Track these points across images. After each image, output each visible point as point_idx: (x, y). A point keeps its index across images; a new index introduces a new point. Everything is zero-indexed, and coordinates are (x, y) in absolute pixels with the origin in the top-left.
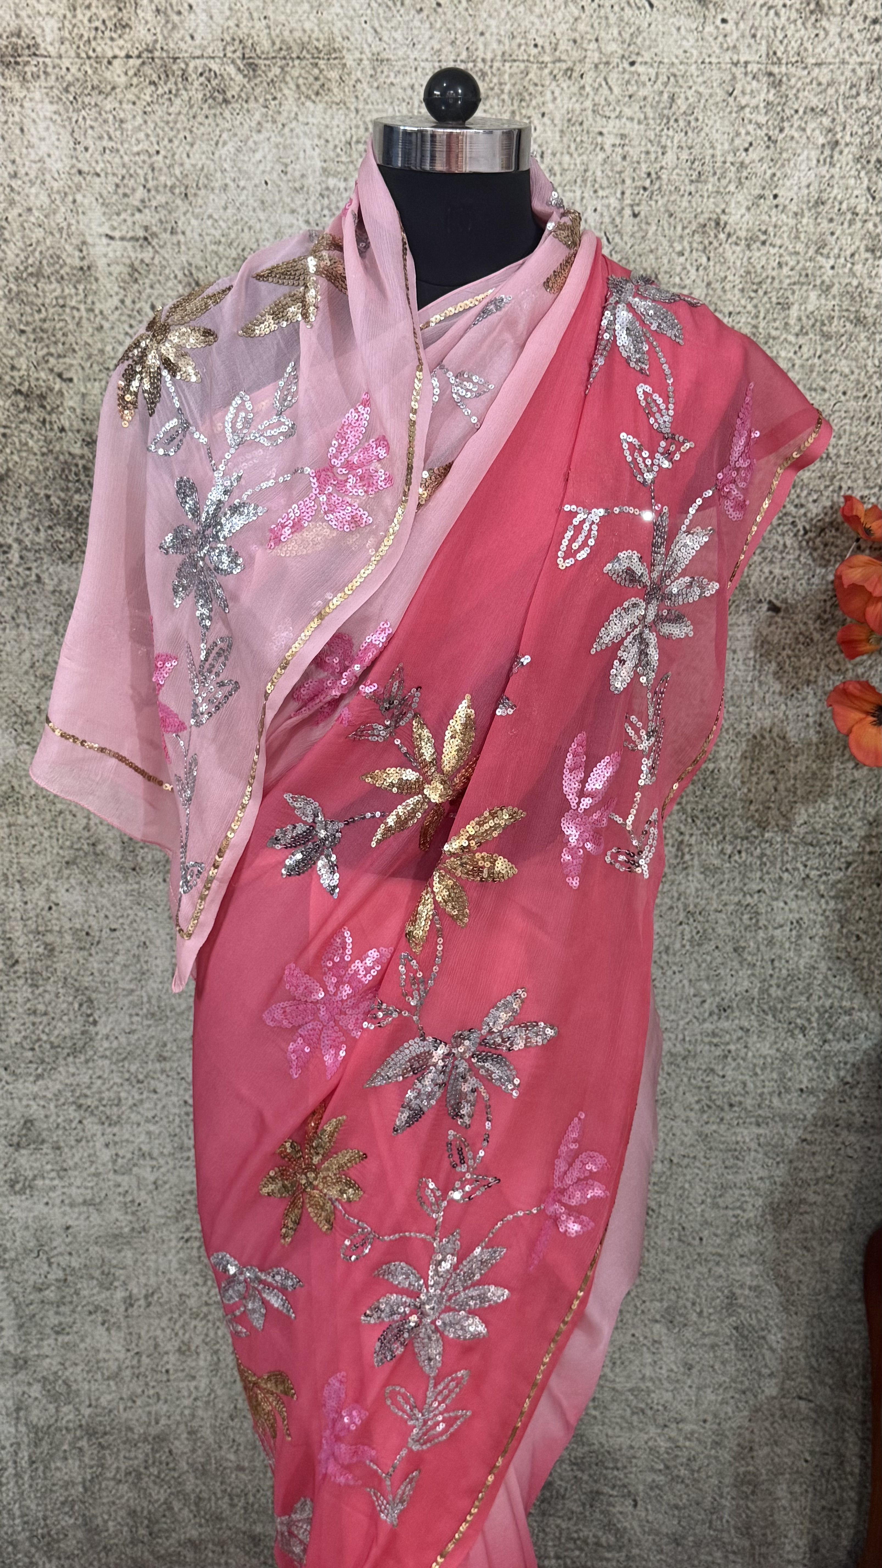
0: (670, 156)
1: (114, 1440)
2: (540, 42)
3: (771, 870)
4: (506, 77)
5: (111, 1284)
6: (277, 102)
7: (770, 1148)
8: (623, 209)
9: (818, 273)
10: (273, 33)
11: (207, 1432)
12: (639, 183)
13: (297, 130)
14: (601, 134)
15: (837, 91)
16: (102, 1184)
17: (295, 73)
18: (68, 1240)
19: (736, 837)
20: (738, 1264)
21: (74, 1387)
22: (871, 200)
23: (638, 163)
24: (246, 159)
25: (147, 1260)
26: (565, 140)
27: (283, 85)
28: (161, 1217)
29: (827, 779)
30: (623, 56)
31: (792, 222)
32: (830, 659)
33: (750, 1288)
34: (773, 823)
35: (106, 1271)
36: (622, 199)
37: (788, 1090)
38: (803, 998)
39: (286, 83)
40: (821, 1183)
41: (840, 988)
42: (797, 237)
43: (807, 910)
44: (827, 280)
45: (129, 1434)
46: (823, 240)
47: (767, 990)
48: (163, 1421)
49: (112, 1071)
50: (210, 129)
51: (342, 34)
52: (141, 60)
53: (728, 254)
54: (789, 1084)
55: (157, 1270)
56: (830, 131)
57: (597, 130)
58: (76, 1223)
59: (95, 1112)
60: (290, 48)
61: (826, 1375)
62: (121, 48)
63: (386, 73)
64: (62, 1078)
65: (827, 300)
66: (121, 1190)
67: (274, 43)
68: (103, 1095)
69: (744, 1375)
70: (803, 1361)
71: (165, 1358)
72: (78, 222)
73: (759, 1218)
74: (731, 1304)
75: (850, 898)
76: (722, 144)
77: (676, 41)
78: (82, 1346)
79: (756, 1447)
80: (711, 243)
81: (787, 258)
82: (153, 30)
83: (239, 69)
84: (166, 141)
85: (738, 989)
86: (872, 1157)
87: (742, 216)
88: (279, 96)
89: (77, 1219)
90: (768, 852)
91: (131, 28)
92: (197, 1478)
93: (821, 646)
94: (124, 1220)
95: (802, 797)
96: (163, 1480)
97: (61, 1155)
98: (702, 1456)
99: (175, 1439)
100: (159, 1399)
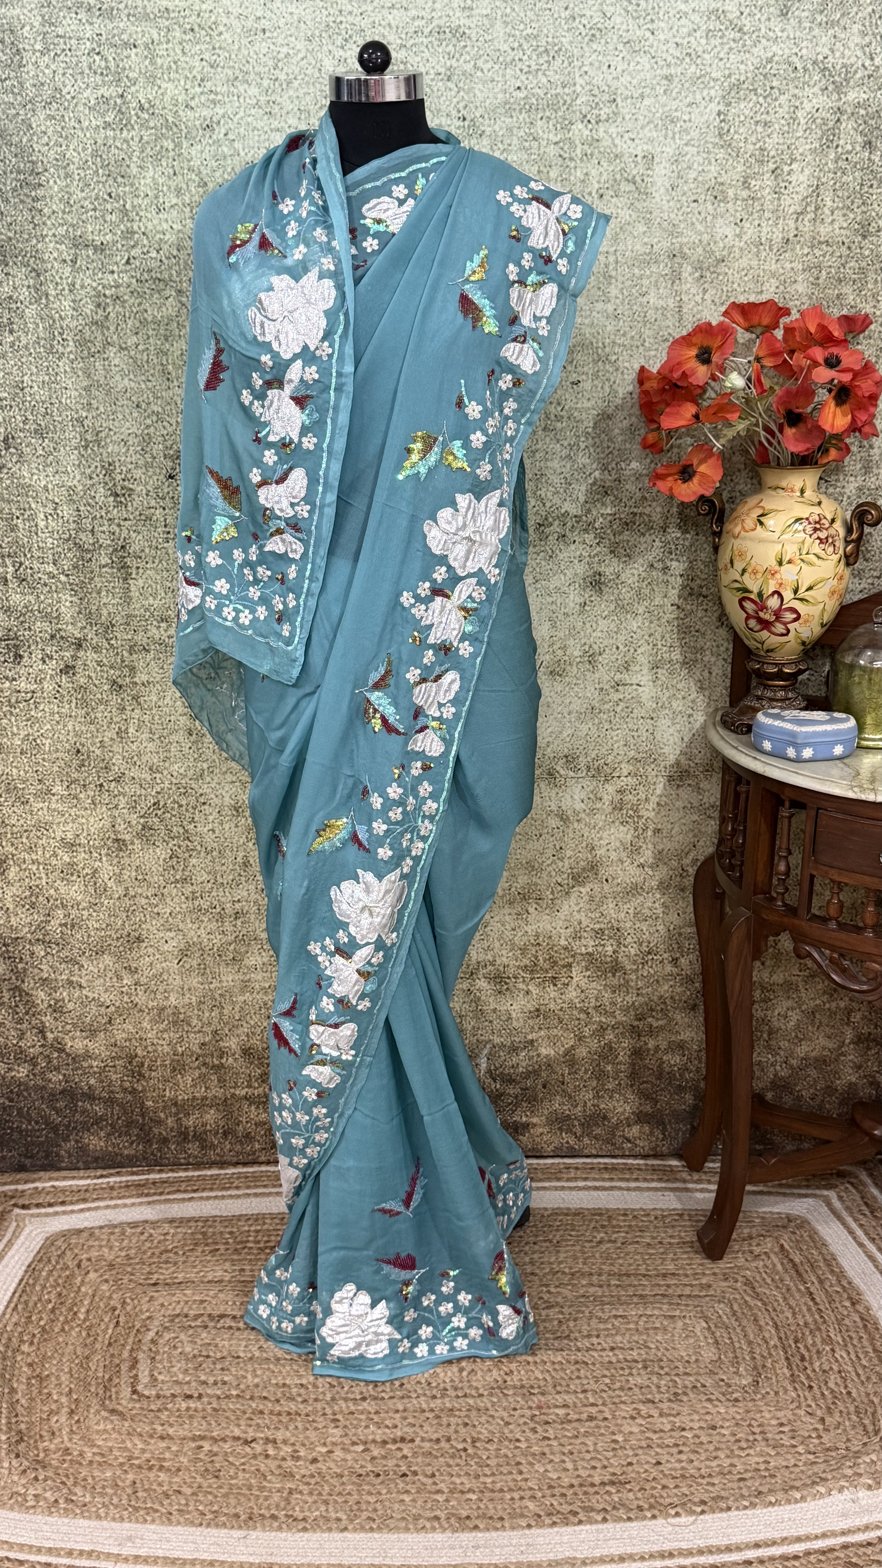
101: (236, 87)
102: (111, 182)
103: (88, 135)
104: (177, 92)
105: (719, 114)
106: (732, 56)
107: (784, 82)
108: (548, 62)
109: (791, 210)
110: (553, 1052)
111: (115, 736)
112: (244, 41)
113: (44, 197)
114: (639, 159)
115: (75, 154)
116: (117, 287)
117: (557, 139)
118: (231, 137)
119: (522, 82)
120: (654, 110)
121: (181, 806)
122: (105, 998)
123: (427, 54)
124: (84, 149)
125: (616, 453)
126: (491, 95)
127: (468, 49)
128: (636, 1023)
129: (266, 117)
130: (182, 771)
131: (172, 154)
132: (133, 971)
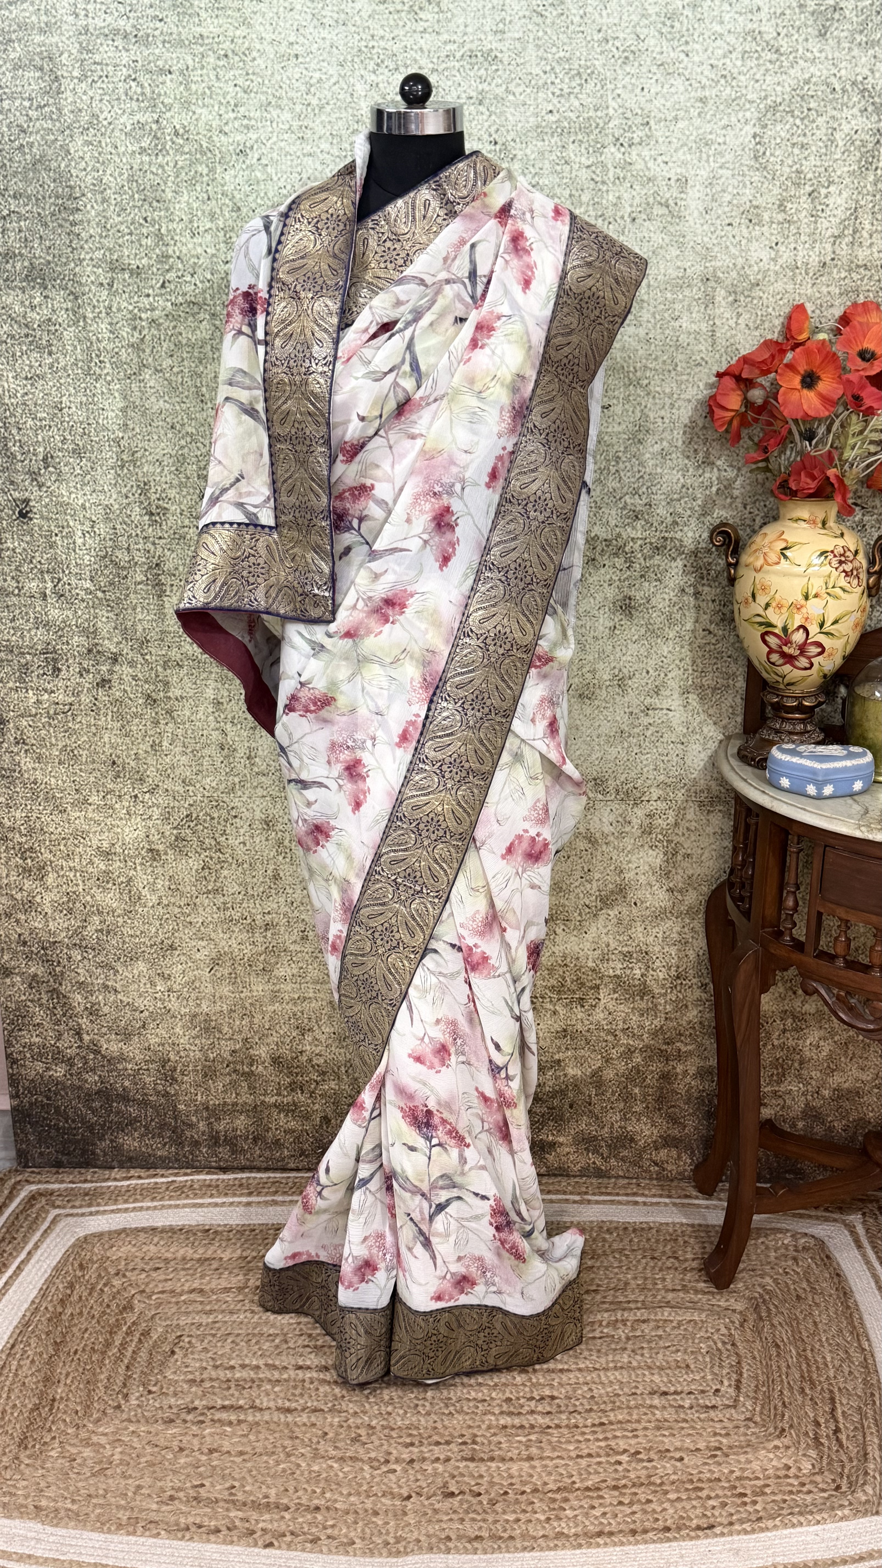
101: (270, 113)
102: (146, 207)
103: (124, 160)
104: (211, 117)
105: (754, 137)
106: (768, 78)
107: (822, 103)
108: (581, 85)
109: (829, 233)
110: (580, 1073)
111: (149, 749)
112: (277, 67)
113: (82, 221)
114: (672, 182)
115: (112, 179)
116: (153, 310)
117: (590, 163)
118: (264, 161)
119: (554, 105)
120: (687, 133)
121: (213, 818)
122: (140, 1003)
123: (458, 78)
124: (121, 174)
125: (646, 477)
126: (522, 119)
127: (499, 73)
128: (664, 1047)
129: (298, 142)
130: (214, 784)
131: (205, 179)
132: (167, 978)
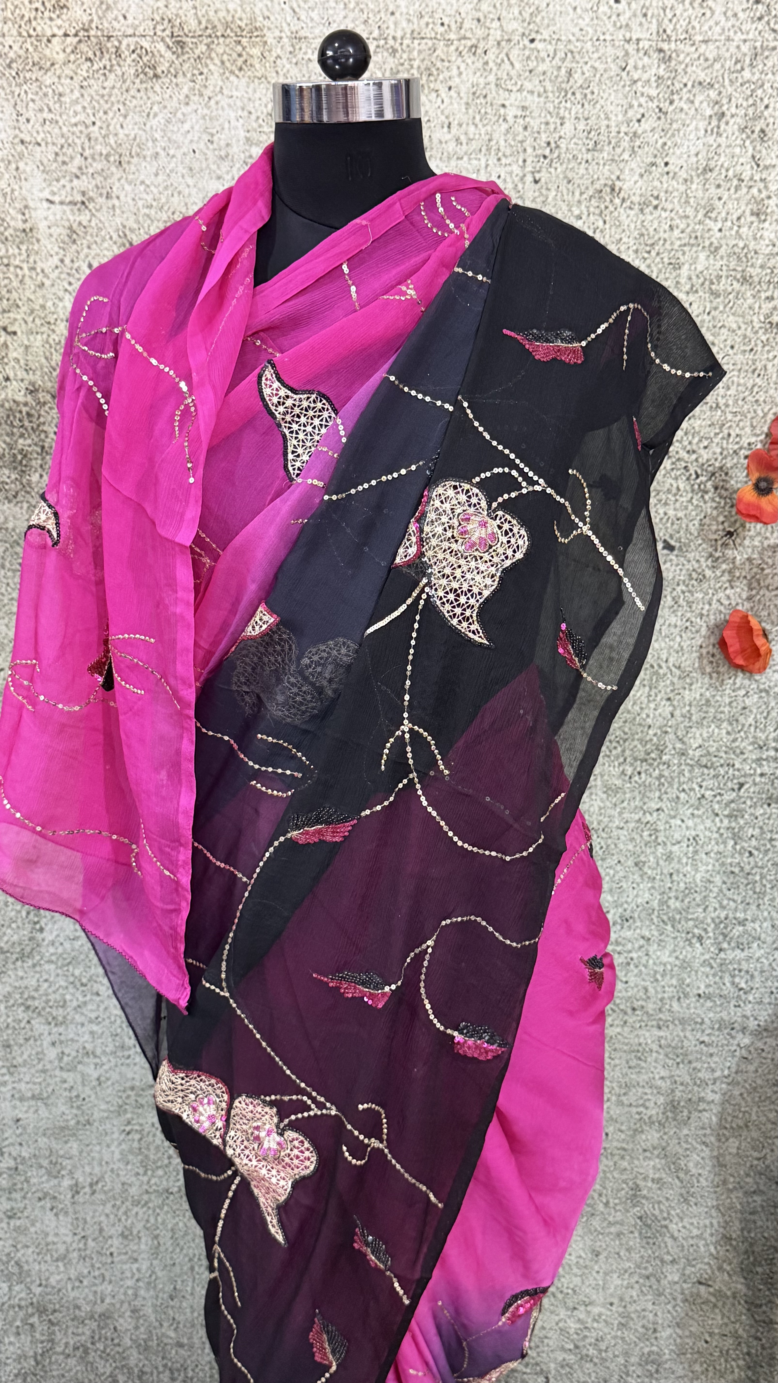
0: (568, 126)
1: (63, 1317)
2: (446, 21)
3: (669, 790)
4: (415, 53)
5: (59, 1172)
6: (203, 77)
7: (670, 1050)
8: (524, 176)
9: (707, 235)
10: (200, 14)
11: (149, 1310)
12: (539, 152)
13: (222, 103)
14: (503, 106)
15: (723, 66)
16: (49, 1080)
17: (221, 51)
18: (18, 1132)
19: (636, 759)
20: (641, 1157)
21: (26, 1267)
22: (755, 167)
23: (539, 133)
24: (175, 129)
25: (91, 1151)
26: (470, 111)
27: (208, 61)
28: (104, 1111)
29: (720, 706)
30: (523, 34)
31: (682, 188)
32: (721, 595)
33: (653, 1180)
34: (670, 746)
35: (54, 1161)
36: (524, 167)
37: (686, 995)
38: (700, 910)
39: (212, 59)
40: (718, 1083)
41: (734, 901)
42: (687, 202)
43: (702, 827)
44: (715, 242)
45: (77, 1312)
46: (711, 205)
47: (666, 902)
48: (108, 1300)
49: (58, 975)
50: (142, 102)
51: (263, 14)
52: (77, 39)
53: (623, 218)
54: (688, 989)
55: (101, 1160)
56: (717, 103)
57: (500, 102)
58: (26, 1116)
59: (43, 1013)
60: (215, 27)
61: (724, 1261)
62: (59, 27)
63: (303, 50)
64: (11, 981)
65: (715, 260)
66: (66, 1085)
67: (200, 23)
68: (50, 997)
69: (648, 1262)
70: (702, 1249)
71: (110, 1242)
72: (21, 188)
73: (661, 1115)
74: (635, 1196)
75: (743, 817)
76: (616, 115)
77: (573, 21)
78: (33, 1230)
79: (660, 1329)
80: (606, 207)
81: (678, 221)
82: (88, 11)
83: (168, 47)
84: (101, 112)
85: (639, 900)
86: (765, 1058)
87: (636, 182)
88: (205, 71)
89: (26, 1112)
90: (666, 773)
91: (68, 9)
92: (140, 1353)
93: (712, 582)
94: (70, 1113)
95: (697, 723)
96: (108, 1355)
97: (11, 1053)
98: (609, 1337)
99: (119, 1316)
100: (104, 1280)
